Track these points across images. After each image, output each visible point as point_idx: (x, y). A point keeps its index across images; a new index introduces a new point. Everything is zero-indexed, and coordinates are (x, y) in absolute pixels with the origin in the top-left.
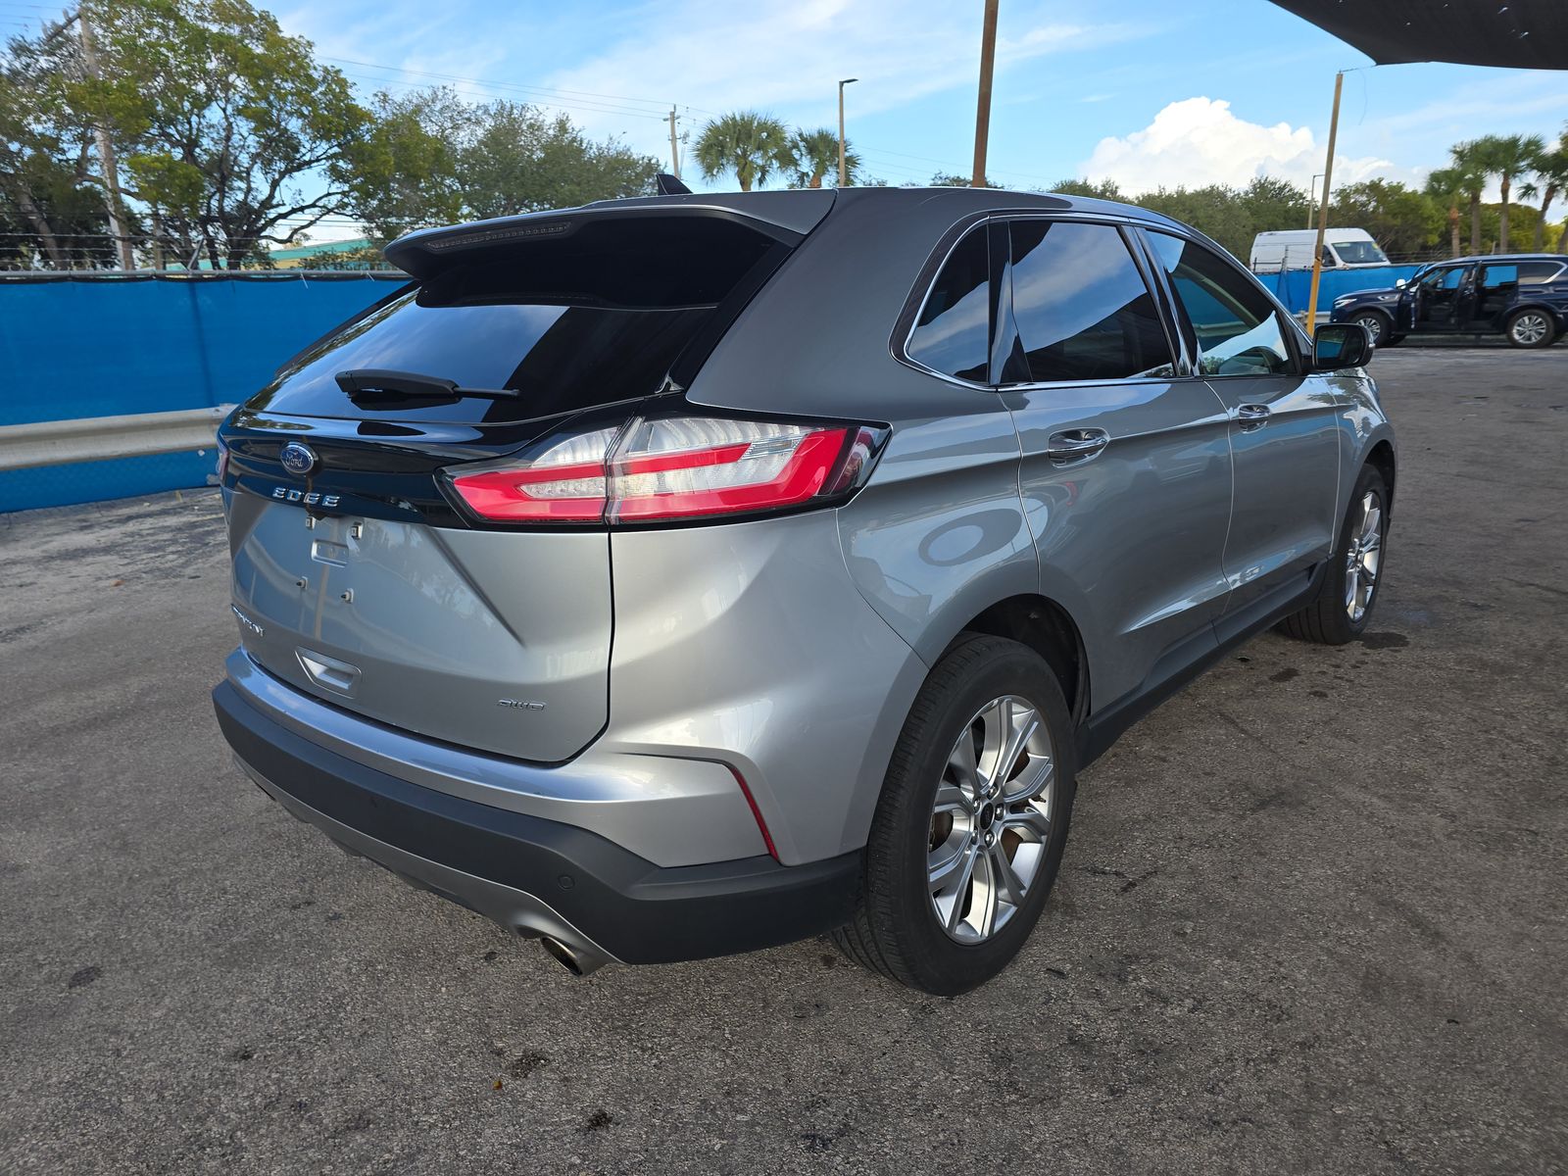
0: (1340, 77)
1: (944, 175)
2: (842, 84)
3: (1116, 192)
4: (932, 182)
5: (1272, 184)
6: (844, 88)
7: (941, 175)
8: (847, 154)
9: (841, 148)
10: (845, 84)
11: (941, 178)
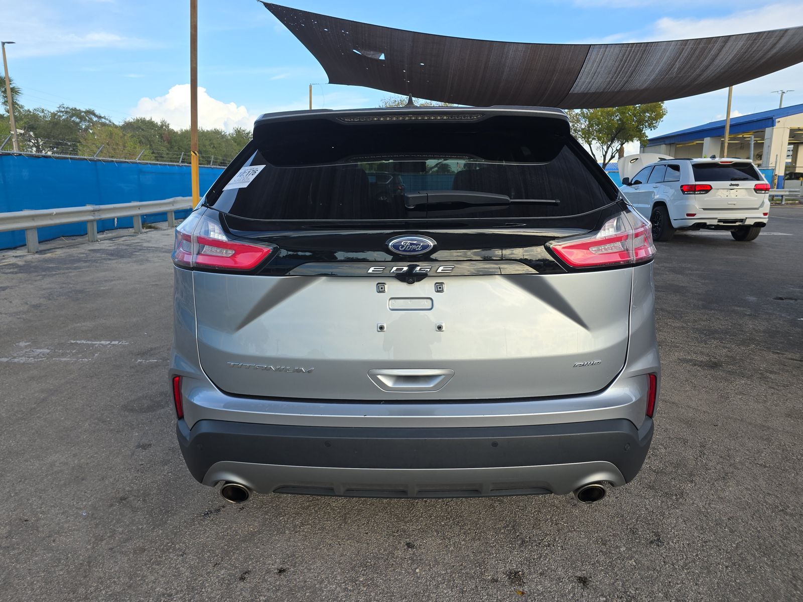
0: (311, 87)
1: (65, 106)
2: (3, 44)
3: (168, 127)
4: (58, 109)
5: (243, 131)
6: (5, 46)
7: (64, 106)
8: (11, 86)
9: (7, 82)
10: (6, 44)
11: (64, 107)
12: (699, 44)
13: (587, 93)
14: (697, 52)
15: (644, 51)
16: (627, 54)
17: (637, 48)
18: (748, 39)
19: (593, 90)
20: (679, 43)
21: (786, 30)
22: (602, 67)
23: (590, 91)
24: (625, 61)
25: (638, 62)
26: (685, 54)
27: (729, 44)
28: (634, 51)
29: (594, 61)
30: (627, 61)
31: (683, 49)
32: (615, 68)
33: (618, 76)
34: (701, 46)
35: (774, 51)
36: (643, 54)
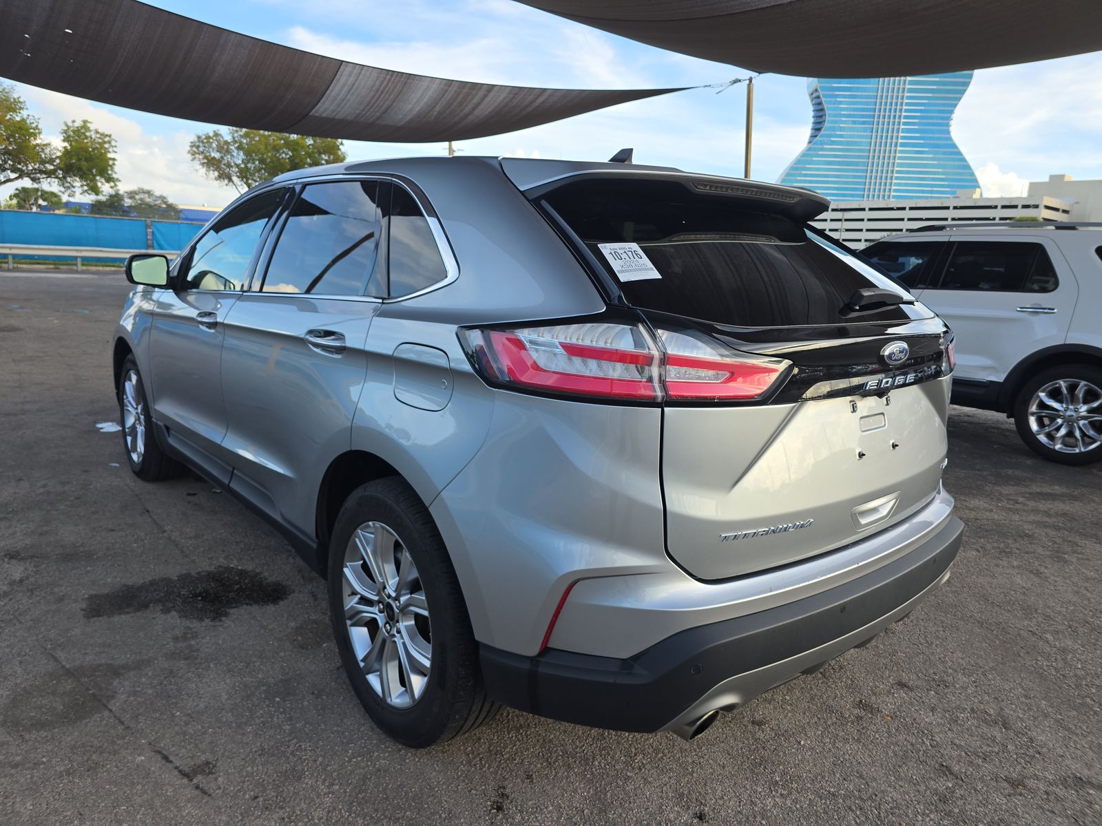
12: (463, 87)
13: (333, 119)
14: (461, 97)
15: (406, 83)
16: (385, 83)
17: (398, 79)
18: (510, 93)
19: (339, 116)
20: (444, 82)
21: (545, 90)
22: (353, 94)
23: (337, 117)
24: (382, 92)
25: (397, 97)
26: (448, 96)
27: (492, 94)
28: (393, 82)
29: (344, 85)
30: (385, 92)
31: (447, 90)
32: (368, 99)
33: (371, 108)
34: (465, 91)
35: (530, 109)
36: (403, 87)
